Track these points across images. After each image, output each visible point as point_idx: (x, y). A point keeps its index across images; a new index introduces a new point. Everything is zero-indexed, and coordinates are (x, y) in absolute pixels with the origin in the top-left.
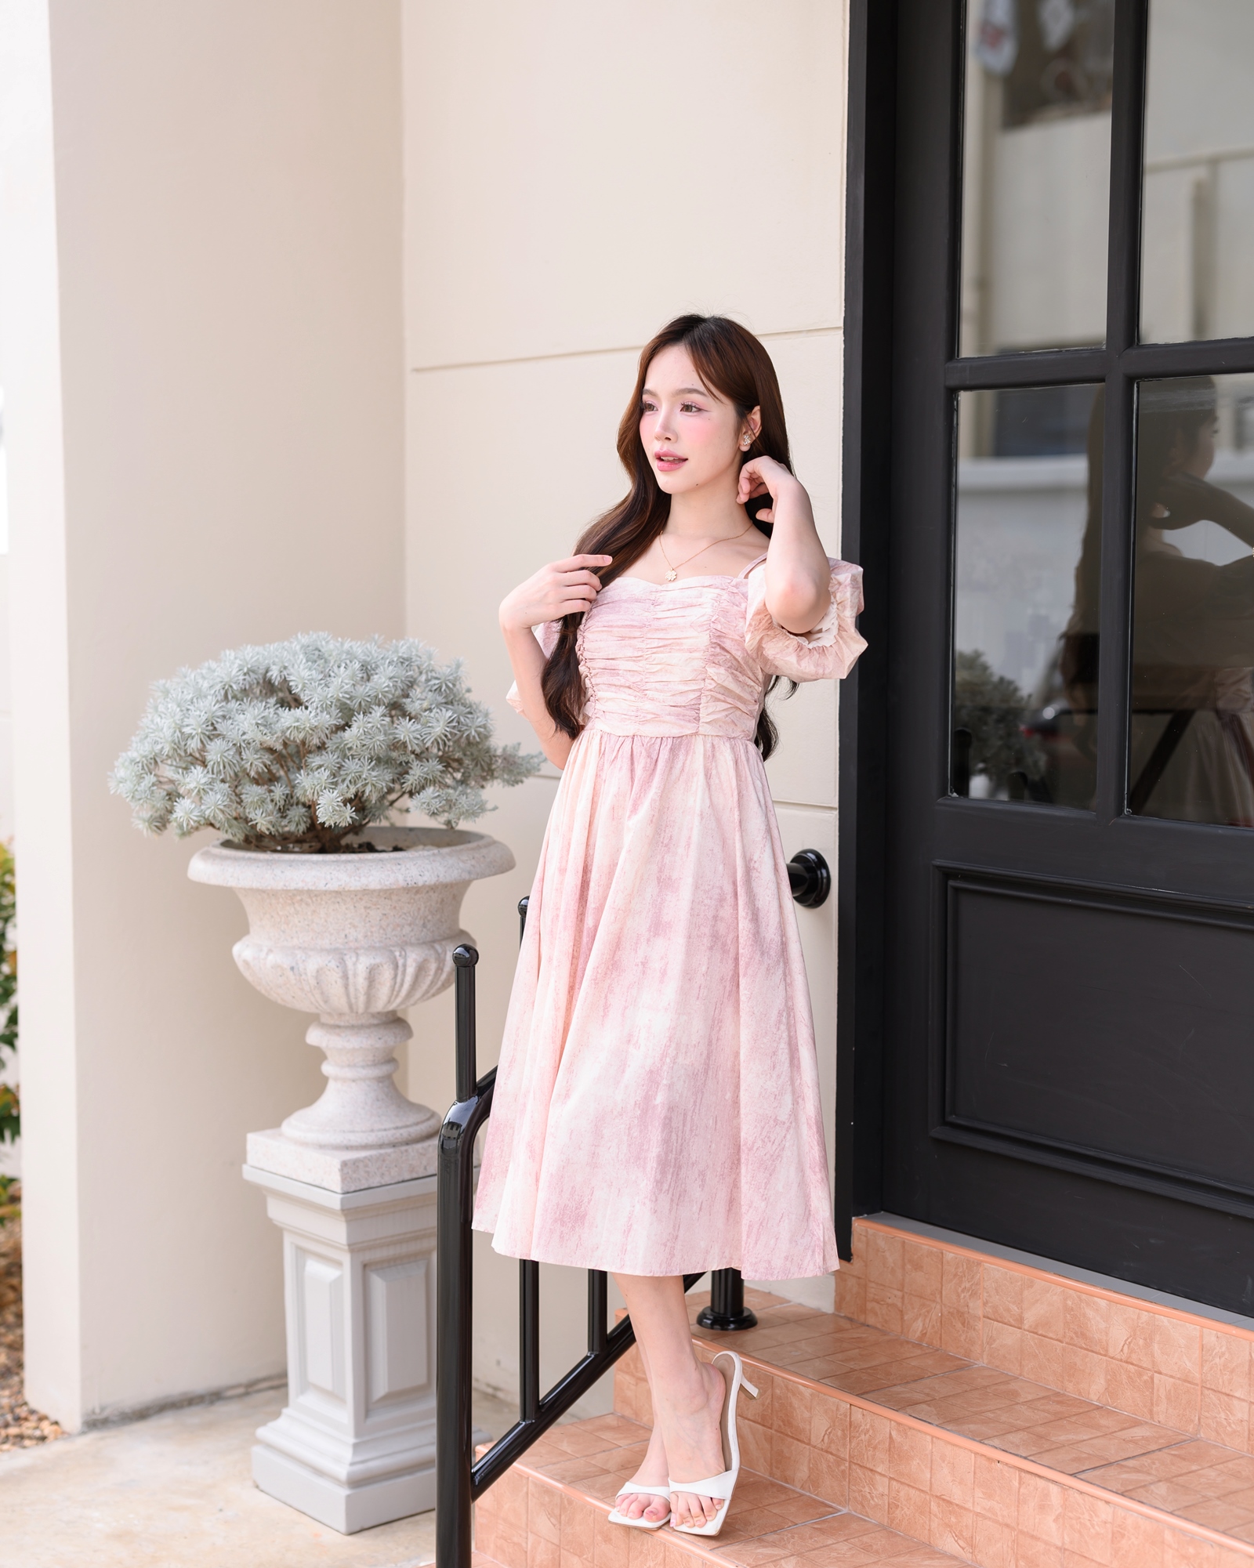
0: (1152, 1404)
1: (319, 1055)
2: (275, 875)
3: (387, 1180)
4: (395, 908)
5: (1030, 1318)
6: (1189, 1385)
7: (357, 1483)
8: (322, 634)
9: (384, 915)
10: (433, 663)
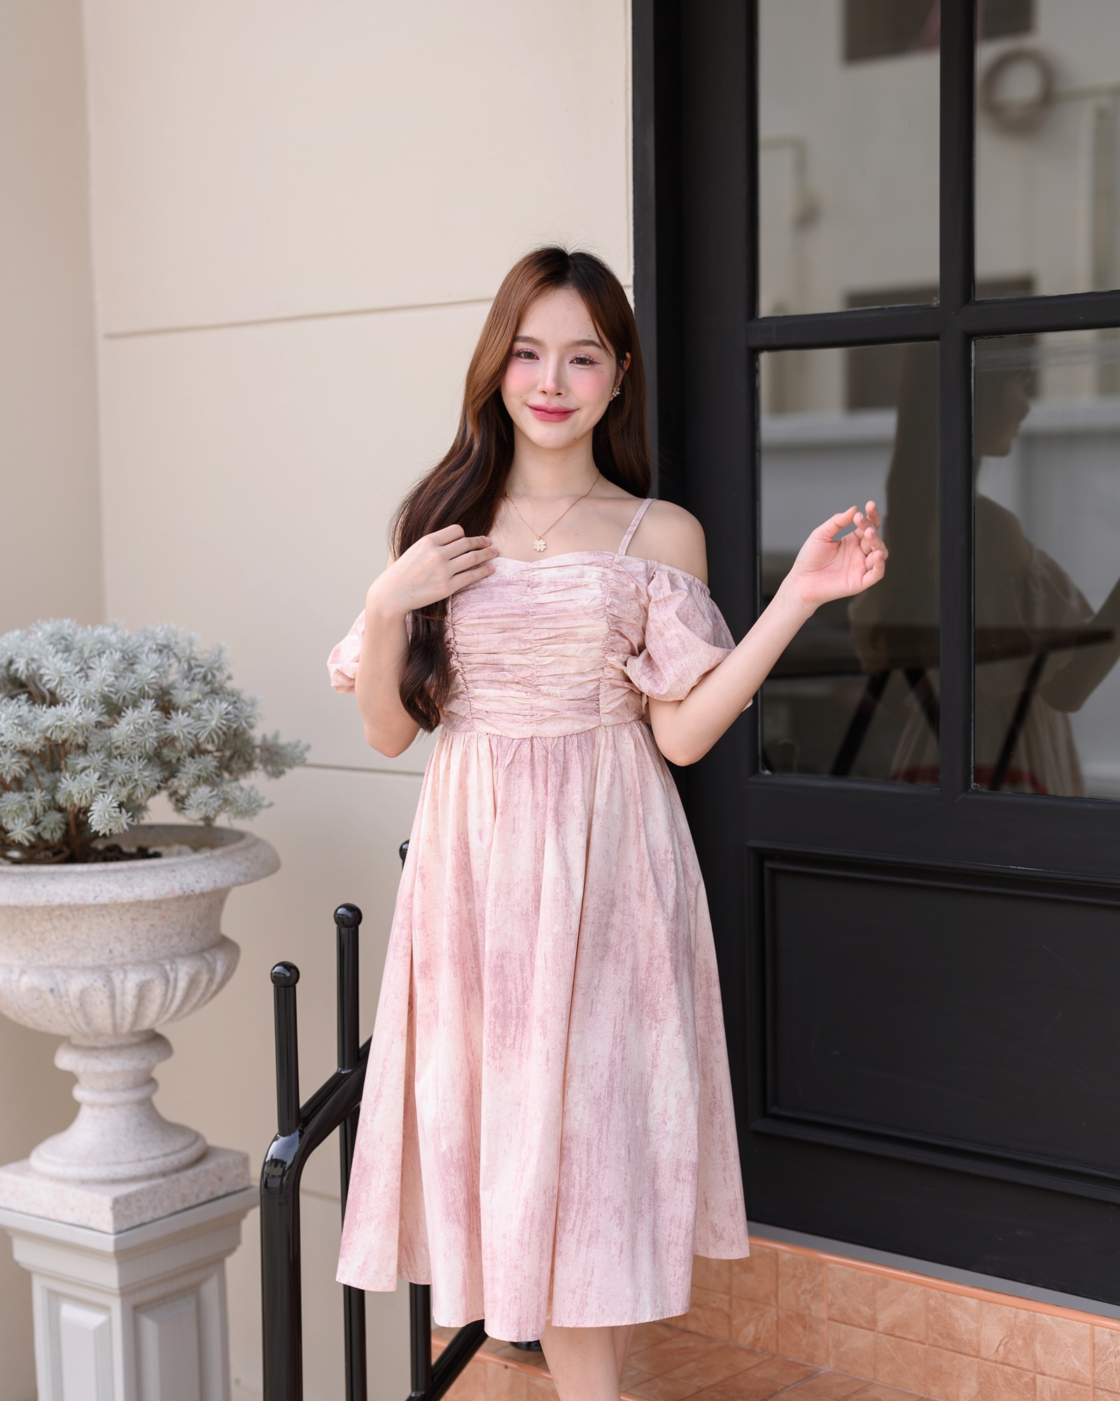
1: (71, 1079)
2: (36, 890)
3: (160, 1213)
4: (163, 917)
5: (885, 1319)
6: (1079, 1386)
8: (67, 622)
9: (152, 926)
10: (195, 649)
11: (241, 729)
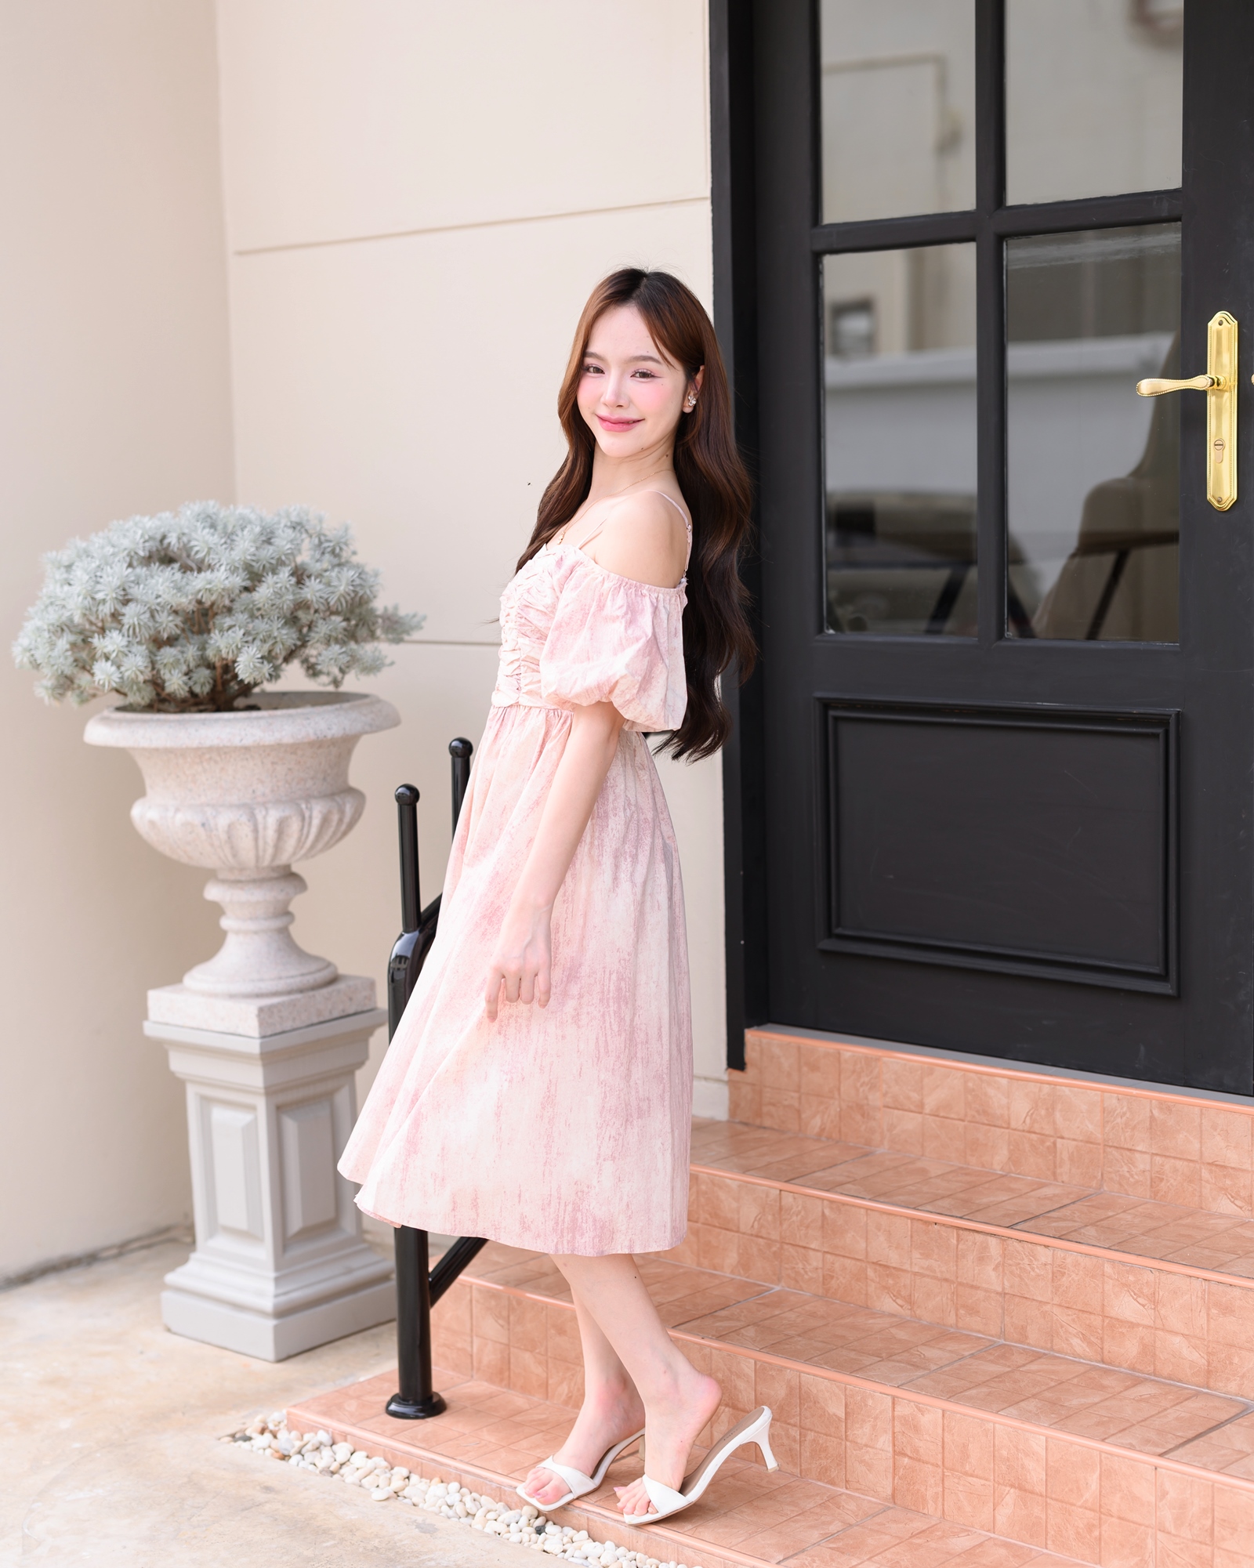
0: (1055, 1167)
1: (217, 910)
2: (189, 734)
3: (298, 1024)
5: (930, 1103)
6: (1091, 1146)
7: (281, 1313)
8: (211, 503)
9: (290, 769)
10: (325, 526)
11: (365, 597)
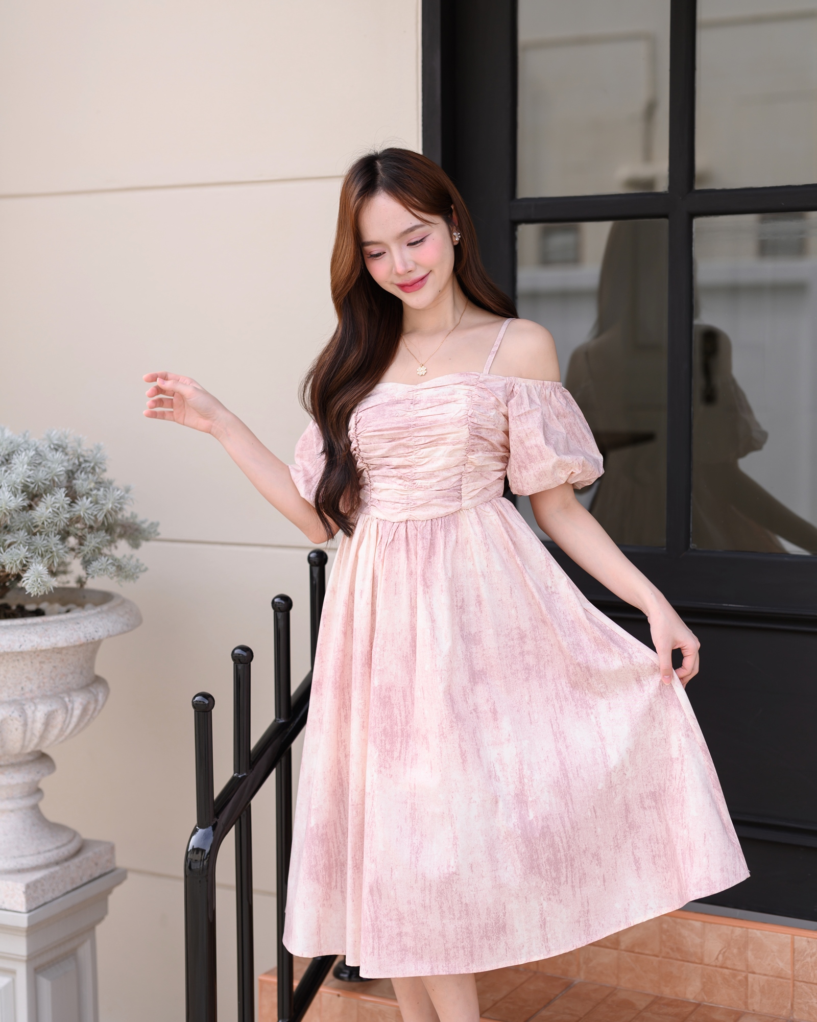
0: (747, 997)
4: (63, 660)
6: (782, 980)
9: (55, 667)
10: (83, 448)
